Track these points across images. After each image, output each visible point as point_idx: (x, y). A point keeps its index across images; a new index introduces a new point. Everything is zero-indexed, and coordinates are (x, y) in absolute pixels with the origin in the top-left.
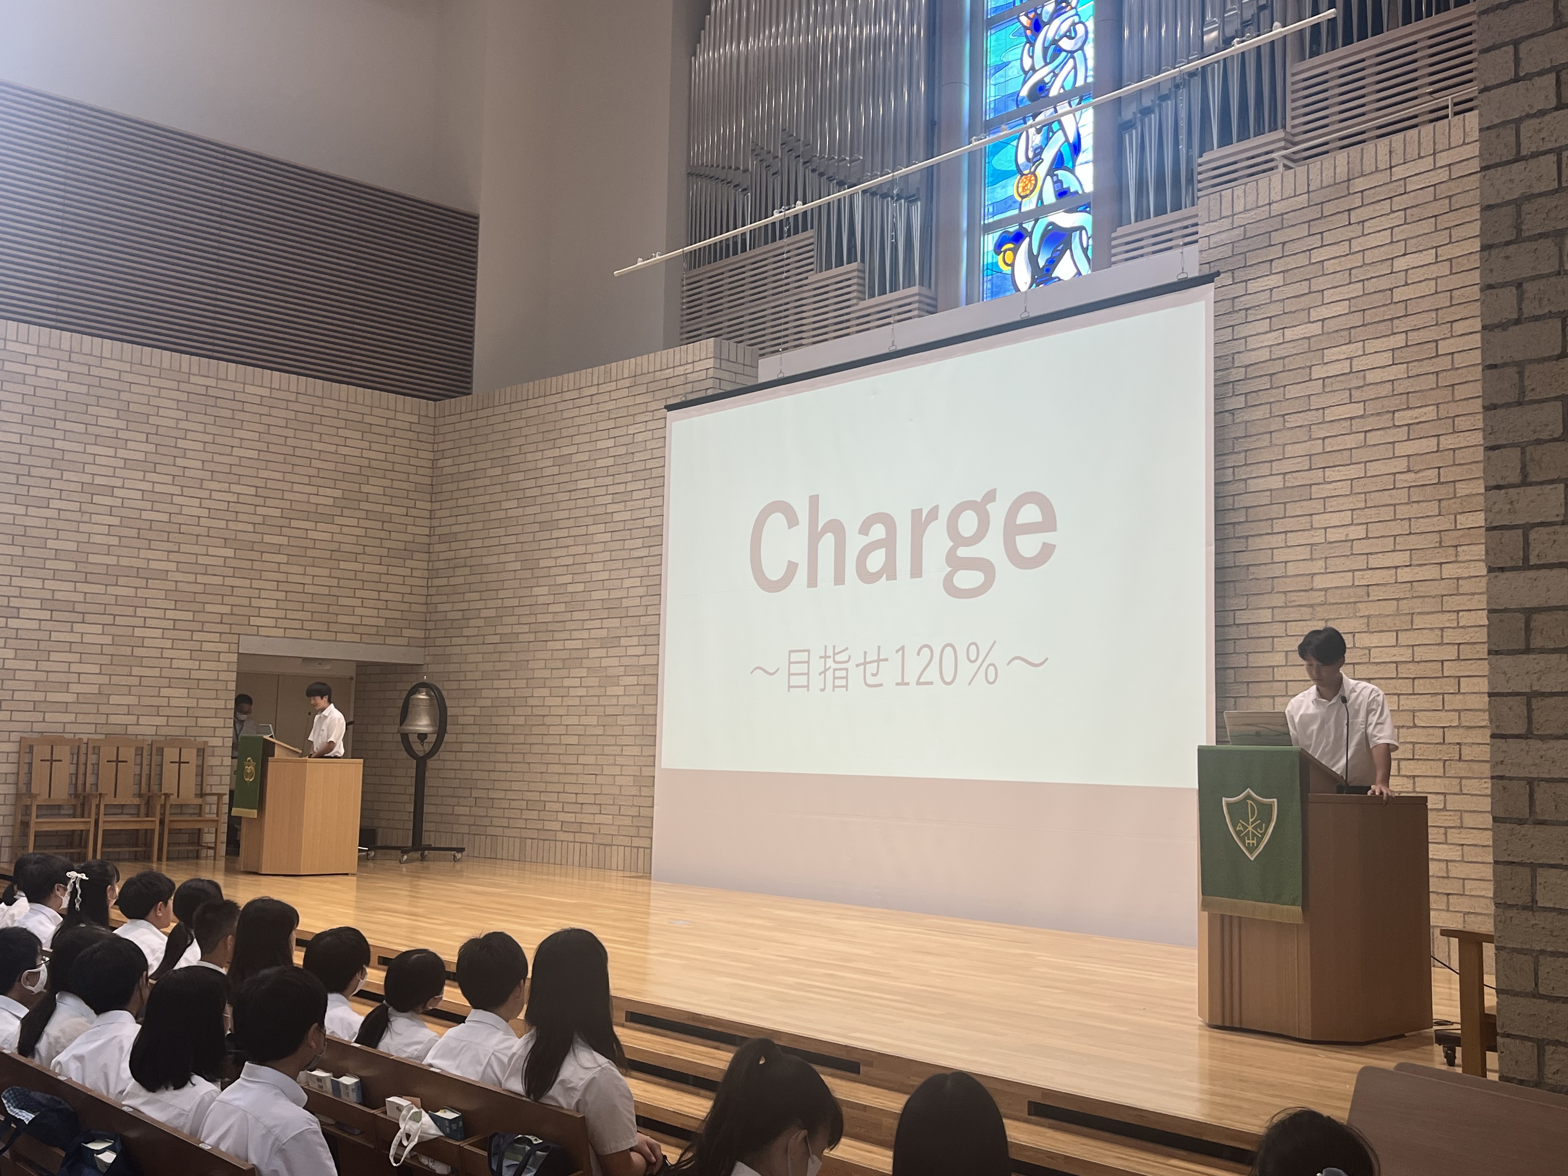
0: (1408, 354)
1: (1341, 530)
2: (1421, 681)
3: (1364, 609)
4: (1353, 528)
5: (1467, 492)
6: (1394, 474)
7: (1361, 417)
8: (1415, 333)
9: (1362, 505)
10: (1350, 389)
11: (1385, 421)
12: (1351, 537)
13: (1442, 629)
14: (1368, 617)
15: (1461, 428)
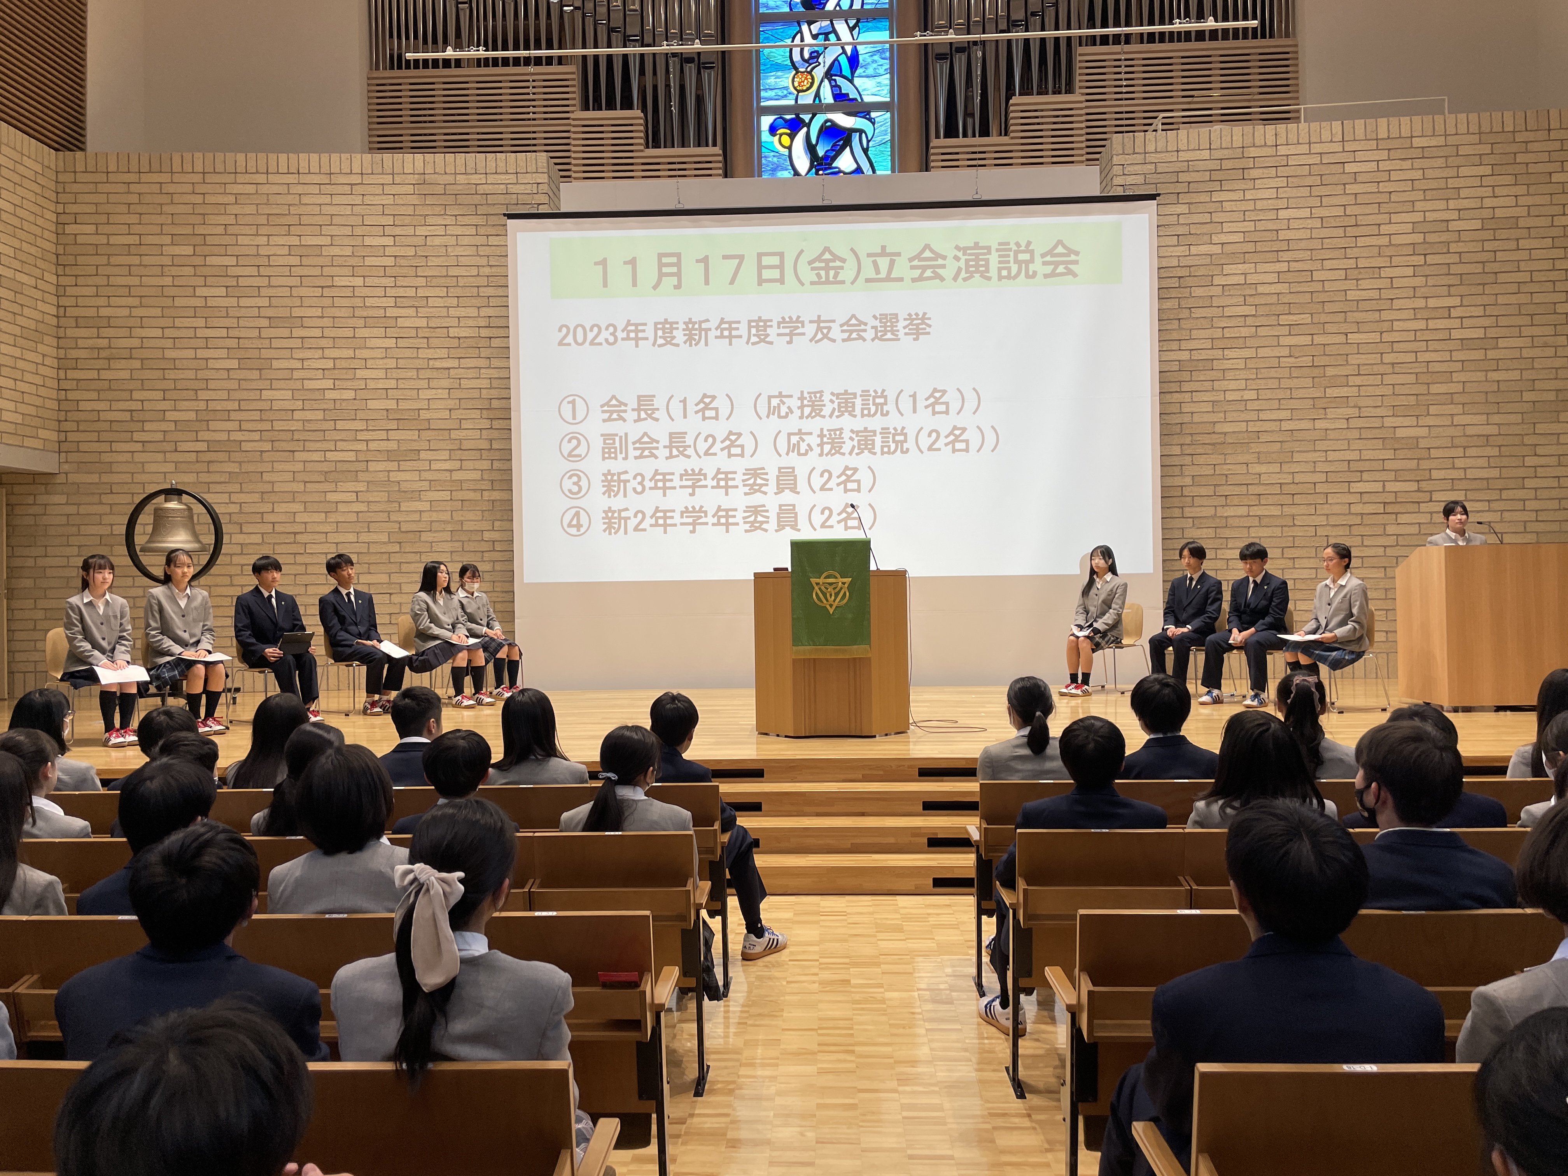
0: (1289, 277)
1: (1237, 393)
2: (1299, 496)
3: (1255, 448)
4: (1246, 392)
5: (1333, 373)
6: (1279, 357)
7: (1254, 315)
8: (1295, 263)
9: (1255, 377)
10: (1244, 296)
11: (1272, 320)
12: (1245, 398)
13: (1314, 462)
14: (1259, 453)
15: (1329, 331)
